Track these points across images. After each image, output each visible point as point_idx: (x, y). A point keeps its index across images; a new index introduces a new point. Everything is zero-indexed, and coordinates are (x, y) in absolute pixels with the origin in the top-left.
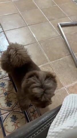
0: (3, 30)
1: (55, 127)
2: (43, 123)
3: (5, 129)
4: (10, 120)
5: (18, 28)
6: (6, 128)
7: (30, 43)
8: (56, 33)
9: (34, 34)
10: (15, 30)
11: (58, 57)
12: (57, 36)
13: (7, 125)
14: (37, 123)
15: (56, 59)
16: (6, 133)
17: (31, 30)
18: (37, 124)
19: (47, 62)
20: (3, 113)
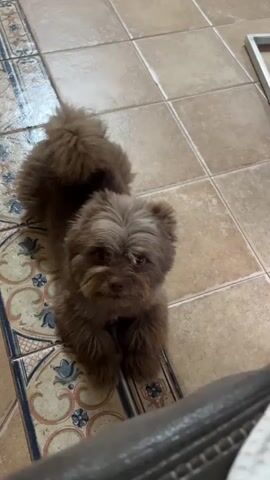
0: (37, 47)
1: (261, 462)
2: (202, 430)
3: (33, 408)
4: (54, 379)
5: (95, 46)
6: (37, 405)
7: (137, 103)
8: (238, 70)
9: (155, 70)
10: (84, 51)
11: (242, 158)
12: (242, 82)
13: (41, 395)
14: (173, 429)
15: (236, 167)
16: (35, 422)
17: (145, 56)
18: (175, 434)
19: (202, 173)
20: (27, 349)
